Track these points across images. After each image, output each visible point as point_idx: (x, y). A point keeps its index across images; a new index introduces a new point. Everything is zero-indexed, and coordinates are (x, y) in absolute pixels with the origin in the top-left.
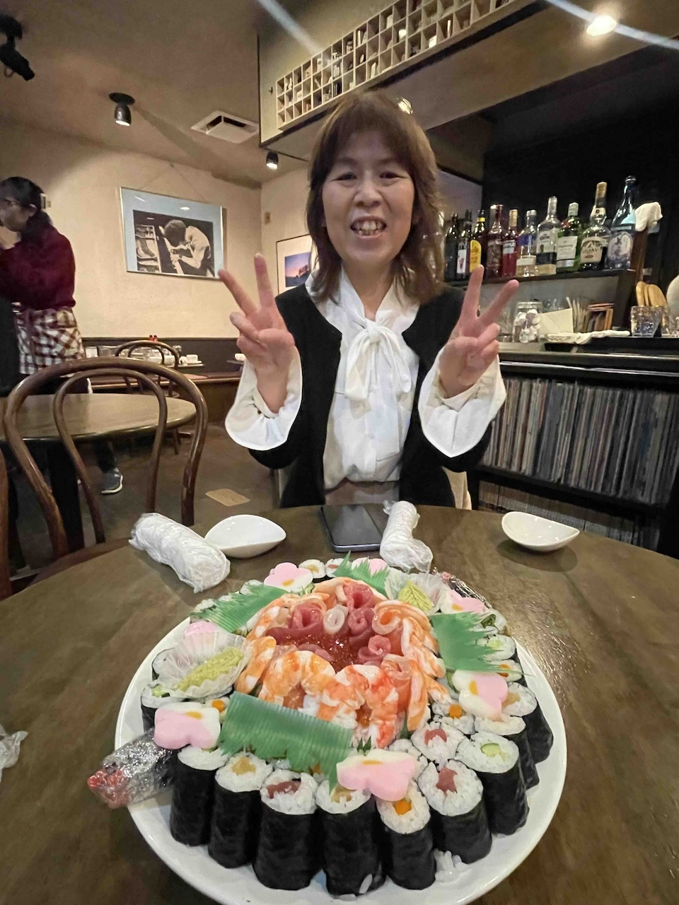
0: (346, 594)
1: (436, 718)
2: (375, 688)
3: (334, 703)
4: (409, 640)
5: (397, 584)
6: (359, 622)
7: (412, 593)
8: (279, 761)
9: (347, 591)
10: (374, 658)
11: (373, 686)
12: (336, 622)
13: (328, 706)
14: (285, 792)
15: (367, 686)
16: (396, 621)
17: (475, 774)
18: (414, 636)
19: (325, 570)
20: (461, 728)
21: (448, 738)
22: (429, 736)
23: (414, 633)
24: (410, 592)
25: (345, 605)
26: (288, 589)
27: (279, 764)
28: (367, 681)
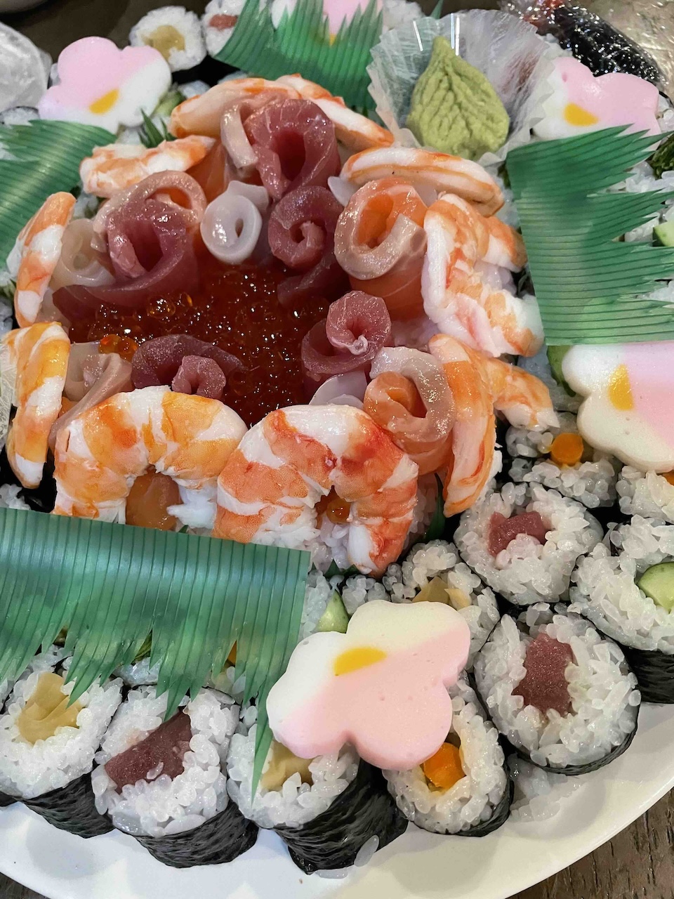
0: (252, 141)
1: (516, 470)
2: (352, 465)
3: (251, 508)
4: (442, 282)
5: (407, 58)
6: (298, 236)
7: (450, 89)
8: (135, 668)
9: (254, 128)
10: (346, 366)
11: (346, 462)
12: (239, 231)
13: (237, 516)
14: (149, 781)
15: (330, 463)
16: (403, 232)
17: (621, 657)
18: (460, 264)
19: (203, 36)
20: (580, 492)
21: (548, 535)
22: (500, 535)
23: (458, 254)
24: (445, 85)
25: (254, 177)
26: (109, 123)
27: (137, 671)
28: (330, 452)
